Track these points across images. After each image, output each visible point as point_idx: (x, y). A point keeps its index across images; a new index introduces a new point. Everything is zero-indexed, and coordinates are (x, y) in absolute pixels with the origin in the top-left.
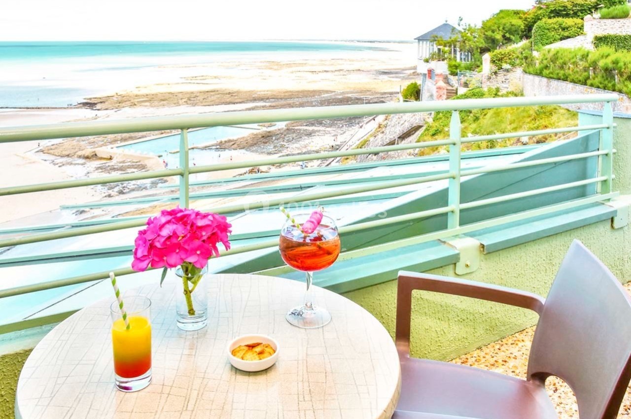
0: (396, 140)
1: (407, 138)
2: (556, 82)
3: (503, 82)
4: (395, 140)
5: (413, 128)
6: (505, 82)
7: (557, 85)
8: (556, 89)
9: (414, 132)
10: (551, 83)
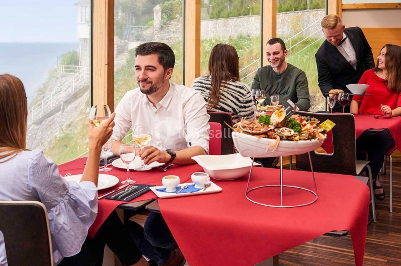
0: (62, 105)
1: (73, 102)
2: (235, 19)
3: (173, 32)
4: (60, 105)
5: (81, 89)
6: (176, 32)
7: (236, 21)
8: (235, 26)
9: (81, 94)
10: (229, 22)
